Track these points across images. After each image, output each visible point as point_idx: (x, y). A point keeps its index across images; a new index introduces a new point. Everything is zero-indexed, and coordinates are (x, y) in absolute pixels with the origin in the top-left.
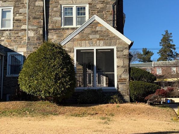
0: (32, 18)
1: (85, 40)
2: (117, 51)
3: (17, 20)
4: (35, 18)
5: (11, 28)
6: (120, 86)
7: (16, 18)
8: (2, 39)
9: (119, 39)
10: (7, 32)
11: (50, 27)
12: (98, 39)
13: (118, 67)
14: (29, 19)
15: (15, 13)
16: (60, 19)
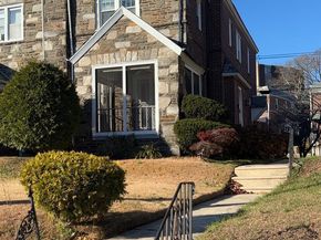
0: (50, 19)
1: (108, 51)
2: (160, 68)
3: (29, 25)
4: (53, 19)
5: (22, 39)
6: (164, 129)
7: (27, 21)
8: (10, 57)
9: (163, 46)
10: (16, 46)
11: (78, 32)
12: (129, 49)
13: (160, 95)
14: (45, 21)
15: (26, 14)
16: (93, 16)
